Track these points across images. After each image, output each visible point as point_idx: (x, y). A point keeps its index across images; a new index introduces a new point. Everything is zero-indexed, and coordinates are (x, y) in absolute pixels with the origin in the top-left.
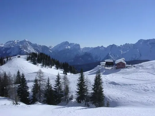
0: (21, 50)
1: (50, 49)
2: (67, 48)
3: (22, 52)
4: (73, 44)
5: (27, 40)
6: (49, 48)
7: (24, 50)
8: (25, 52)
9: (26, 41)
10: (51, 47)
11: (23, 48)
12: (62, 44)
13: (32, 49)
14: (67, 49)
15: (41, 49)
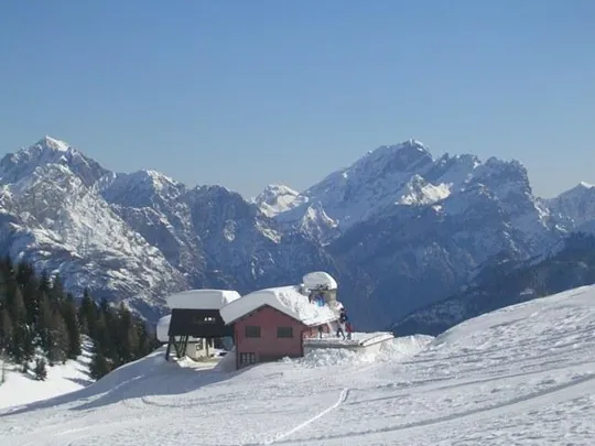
0: (12, 237)
1: (263, 217)
2: (409, 200)
3: (16, 245)
4: (468, 160)
5: (63, 147)
6: (256, 208)
7: (31, 238)
8: (47, 247)
9: (54, 154)
10: (273, 202)
11: (26, 215)
12: (365, 165)
13: (106, 219)
14: (414, 208)
15: (186, 221)
